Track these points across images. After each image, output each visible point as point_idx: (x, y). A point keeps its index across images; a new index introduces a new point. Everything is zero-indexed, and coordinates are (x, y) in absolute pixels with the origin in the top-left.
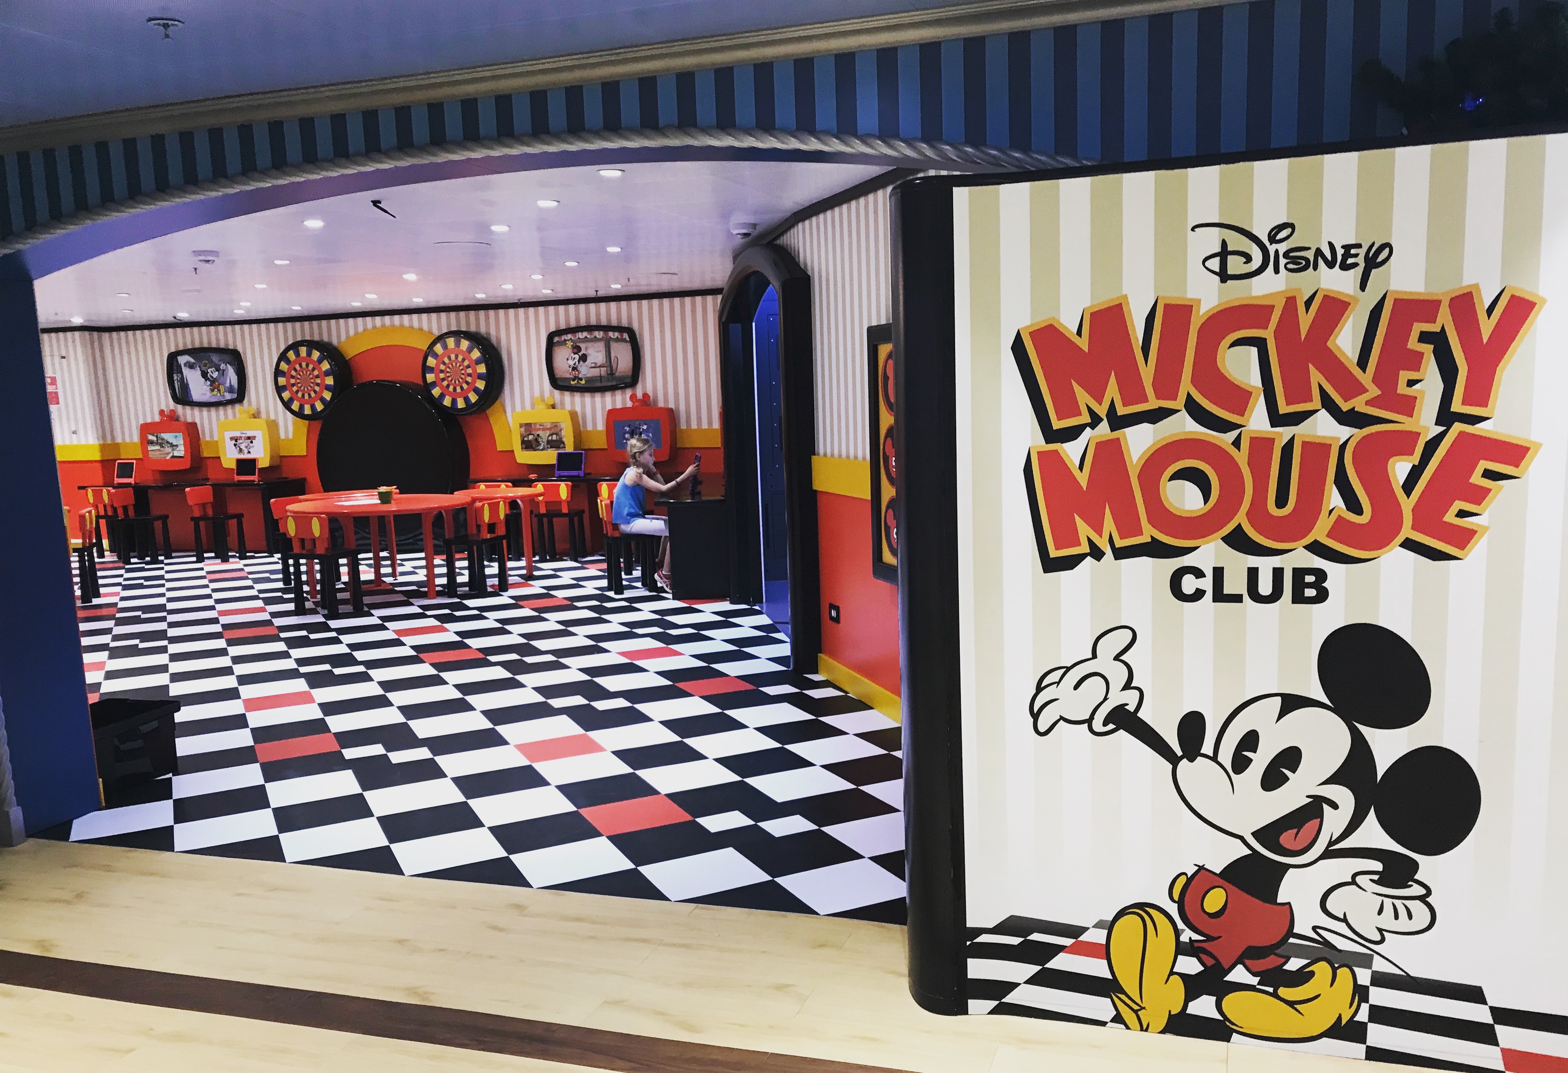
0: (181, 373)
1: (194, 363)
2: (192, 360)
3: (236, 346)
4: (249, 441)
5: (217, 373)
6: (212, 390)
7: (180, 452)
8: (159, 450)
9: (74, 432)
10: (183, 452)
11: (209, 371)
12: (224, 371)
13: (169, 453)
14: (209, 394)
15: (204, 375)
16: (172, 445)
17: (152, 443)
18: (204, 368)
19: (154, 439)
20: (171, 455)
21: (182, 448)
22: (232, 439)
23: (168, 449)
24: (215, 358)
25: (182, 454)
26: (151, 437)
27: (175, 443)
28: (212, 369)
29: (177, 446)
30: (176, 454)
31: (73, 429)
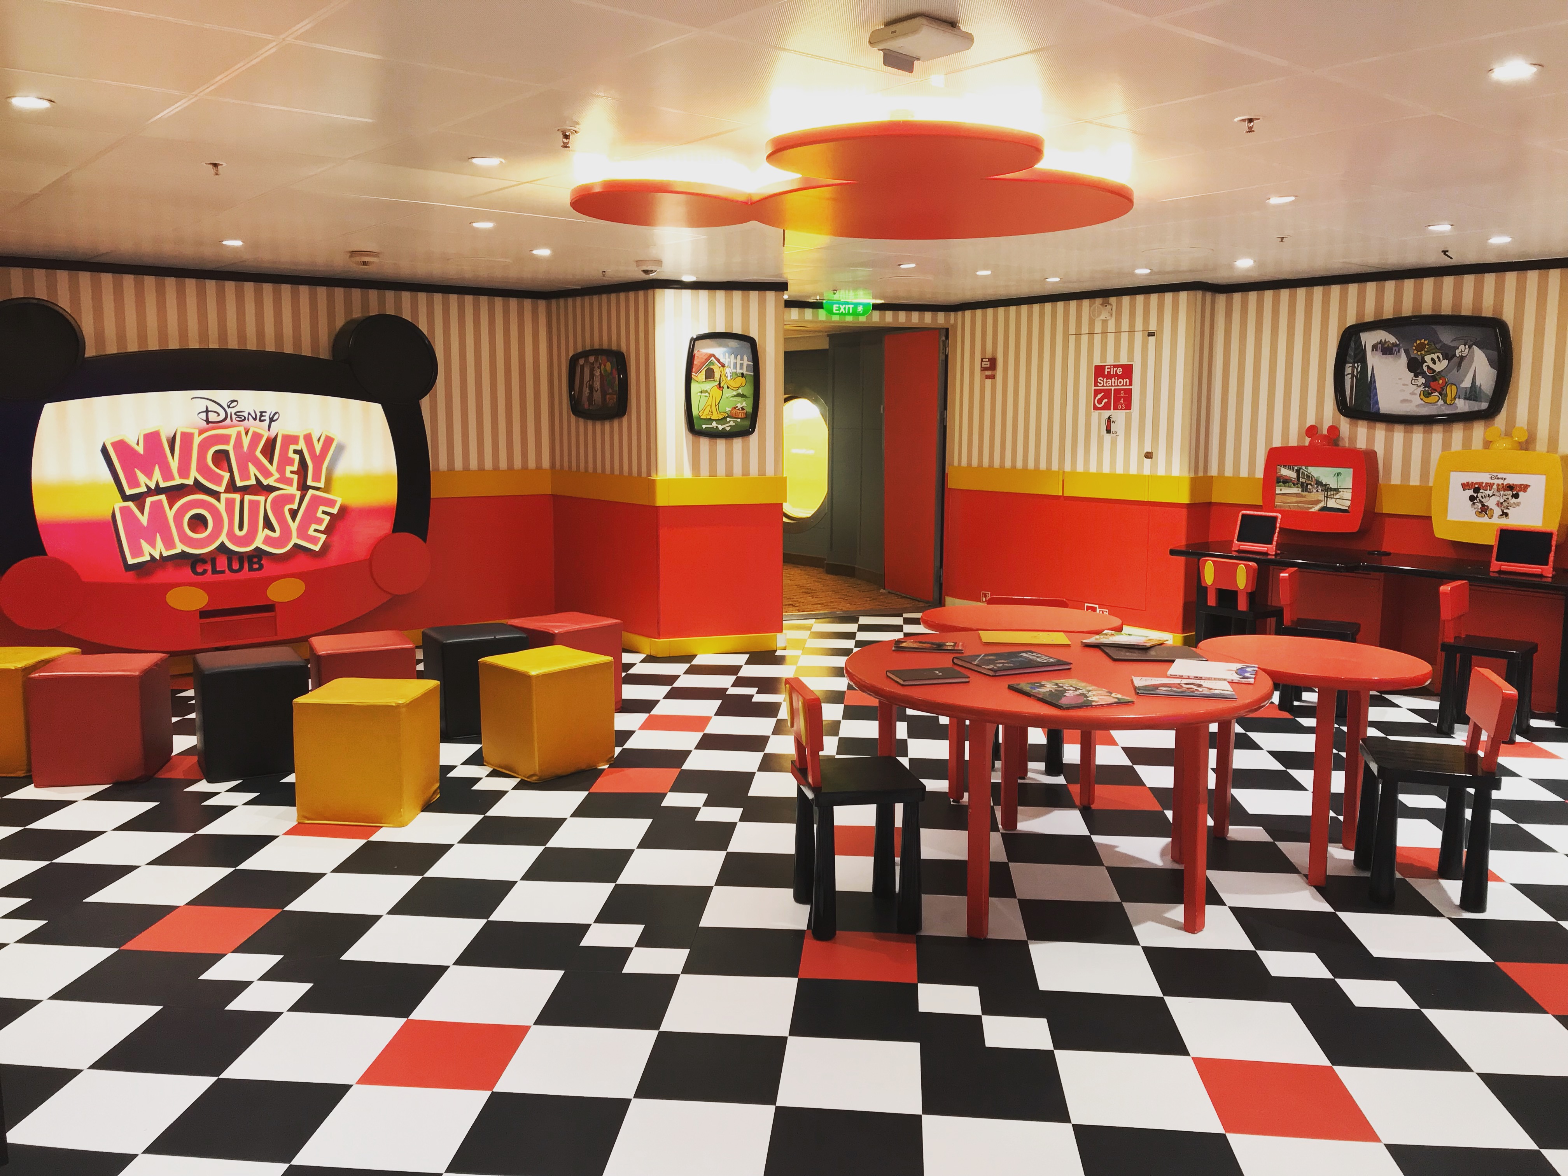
0: (1363, 361)
1: (1394, 345)
2: (1392, 339)
3: (1501, 313)
4: (1510, 493)
5: (1446, 362)
6: (1427, 395)
7: (1343, 500)
8: (1297, 495)
9: (1149, 455)
10: (1348, 503)
11: (1428, 358)
12: (1462, 358)
13: (1319, 501)
14: (1417, 400)
15: (1415, 366)
16: (1326, 488)
17: (1286, 481)
18: (1414, 354)
19: (1292, 475)
20: (1322, 505)
21: (1348, 495)
22: (1465, 486)
23: (1316, 495)
24: (1446, 336)
25: (1346, 504)
26: (1285, 472)
27: (1333, 485)
28: (1435, 356)
29: (1337, 490)
30: (1332, 504)
31: (1148, 449)
